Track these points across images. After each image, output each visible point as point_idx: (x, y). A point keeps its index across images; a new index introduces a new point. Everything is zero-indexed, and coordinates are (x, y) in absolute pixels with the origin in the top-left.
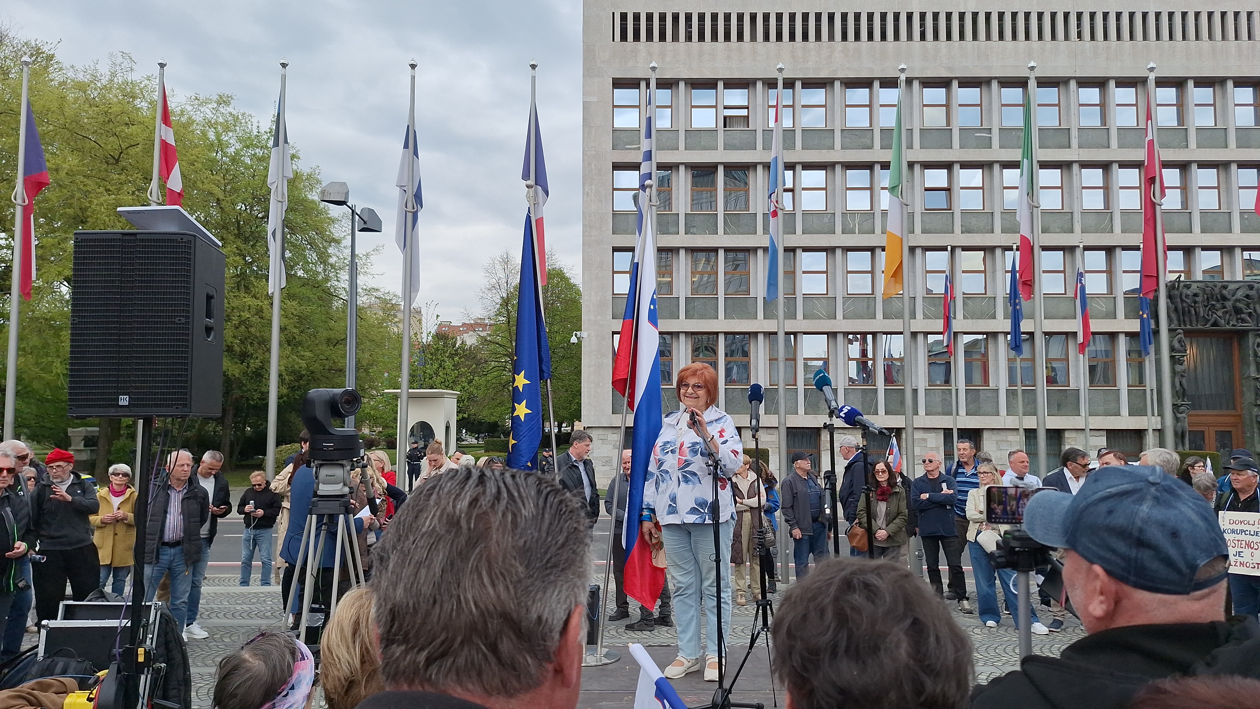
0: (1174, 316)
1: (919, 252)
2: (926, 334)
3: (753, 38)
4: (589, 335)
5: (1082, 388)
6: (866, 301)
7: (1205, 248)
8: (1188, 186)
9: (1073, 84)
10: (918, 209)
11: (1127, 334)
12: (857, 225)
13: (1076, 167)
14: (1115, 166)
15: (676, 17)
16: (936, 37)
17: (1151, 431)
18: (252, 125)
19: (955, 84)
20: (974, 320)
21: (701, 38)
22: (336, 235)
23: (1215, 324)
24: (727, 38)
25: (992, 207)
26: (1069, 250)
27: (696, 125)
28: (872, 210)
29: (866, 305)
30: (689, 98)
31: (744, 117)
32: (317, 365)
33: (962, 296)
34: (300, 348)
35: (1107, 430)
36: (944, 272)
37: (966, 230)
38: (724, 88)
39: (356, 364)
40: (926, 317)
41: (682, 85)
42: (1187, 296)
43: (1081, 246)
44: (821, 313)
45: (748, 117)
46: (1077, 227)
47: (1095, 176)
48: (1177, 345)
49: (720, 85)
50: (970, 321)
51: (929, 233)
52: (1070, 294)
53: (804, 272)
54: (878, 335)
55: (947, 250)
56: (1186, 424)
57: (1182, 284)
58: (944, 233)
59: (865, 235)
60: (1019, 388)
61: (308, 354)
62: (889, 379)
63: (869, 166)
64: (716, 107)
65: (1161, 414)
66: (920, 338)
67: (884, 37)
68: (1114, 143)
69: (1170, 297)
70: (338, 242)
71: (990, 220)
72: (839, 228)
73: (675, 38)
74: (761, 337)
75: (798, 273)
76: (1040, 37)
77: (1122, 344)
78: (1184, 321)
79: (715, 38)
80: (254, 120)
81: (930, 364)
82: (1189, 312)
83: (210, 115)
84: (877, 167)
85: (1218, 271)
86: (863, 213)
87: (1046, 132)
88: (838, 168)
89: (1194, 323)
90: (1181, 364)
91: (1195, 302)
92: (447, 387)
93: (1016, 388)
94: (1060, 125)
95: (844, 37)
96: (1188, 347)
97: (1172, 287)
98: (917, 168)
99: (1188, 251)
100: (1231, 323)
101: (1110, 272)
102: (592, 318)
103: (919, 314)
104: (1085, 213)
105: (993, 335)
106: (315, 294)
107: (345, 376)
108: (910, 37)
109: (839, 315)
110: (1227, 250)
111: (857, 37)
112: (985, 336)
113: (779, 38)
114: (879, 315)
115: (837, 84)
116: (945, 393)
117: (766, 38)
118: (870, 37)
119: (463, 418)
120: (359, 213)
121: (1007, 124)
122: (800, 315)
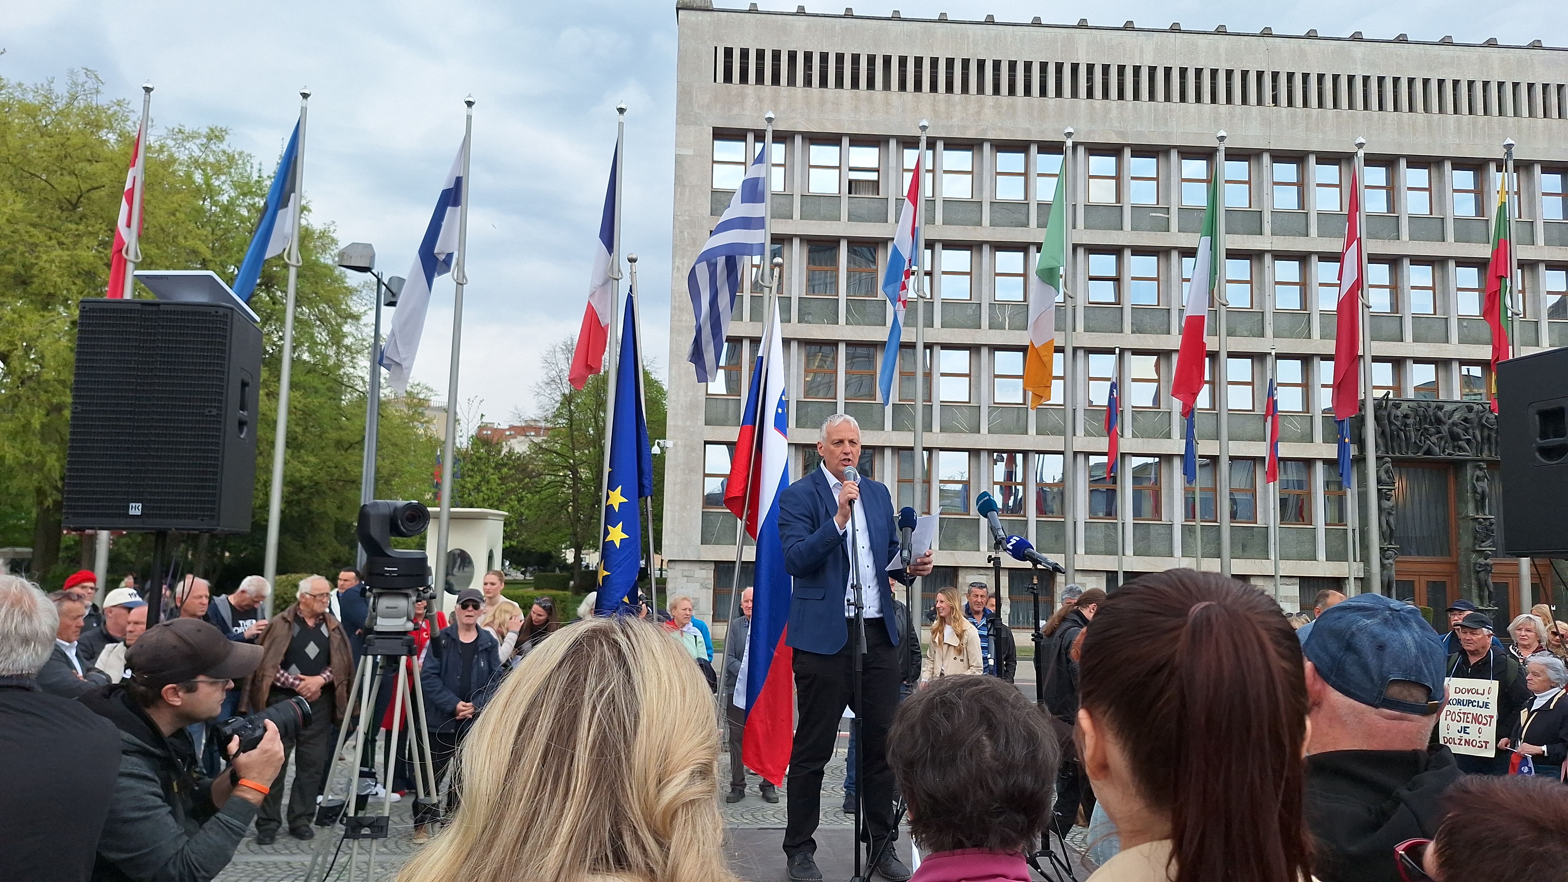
0: (1379, 440)
1: (1080, 354)
2: (1087, 454)
3: (887, 86)
4: (675, 445)
5: (1272, 525)
6: (1016, 413)
7: (1418, 361)
8: (1399, 285)
9: (1266, 158)
10: (1081, 303)
11: (1326, 461)
12: (1007, 319)
13: (1268, 258)
14: (1315, 258)
15: (792, 56)
16: (1106, 95)
17: (1352, 580)
18: (252, 167)
19: (1127, 152)
20: (1145, 440)
21: (823, 83)
22: (355, 309)
23: (1429, 452)
24: (855, 84)
25: (1169, 302)
26: (1258, 358)
27: (814, 189)
28: (1025, 301)
29: (1015, 418)
30: (806, 154)
31: (873, 181)
32: (322, 474)
33: (1131, 409)
34: (302, 451)
35: (1300, 577)
36: (1108, 379)
37: (1137, 329)
38: (851, 145)
39: (376, 474)
40: (1087, 433)
41: (798, 140)
42: (1396, 417)
43: (1273, 353)
44: (962, 425)
45: (878, 182)
46: (1269, 331)
47: (1289, 270)
48: (1384, 477)
49: (845, 141)
50: (1140, 440)
51: (1093, 331)
52: (1260, 410)
53: (943, 375)
54: (1030, 455)
55: (1114, 353)
56: (1393, 573)
57: (1390, 403)
58: (1111, 332)
59: (1017, 332)
60: (1198, 523)
61: (312, 459)
62: (1041, 510)
63: (1023, 248)
64: (839, 168)
65: (1365, 559)
66: (1081, 459)
67: (1043, 92)
68: (1313, 230)
69: (1376, 418)
70: (356, 318)
71: (1166, 319)
72: (985, 322)
73: (792, 82)
74: (888, 453)
75: (936, 375)
76: (1229, 100)
77: (1319, 473)
78: (1392, 447)
79: (839, 83)
80: (255, 162)
81: (1091, 491)
82: (1398, 436)
83: (197, 153)
84: (1033, 249)
85: (1431, 388)
86: (1014, 305)
87: (1234, 214)
88: (986, 249)
89: (1404, 450)
90: (1388, 500)
91: (1406, 425)
92: (491, 506)
93: (1194, 523)
94: (1250, 207)
95: (996, 90)
96: (1397, 479)
97: (1379, 405)
98: (1080, 252)
99: (1398, 363)
100: (1447, 451)
101: (1306, 386)
102: (680, 423)
103: (1080, 432)
104: (1277, 313)
105: (1167, 458)
106: (324, 384)
107: (359, 489)
108: (1075, 94)
109: (984, 429)
110: (1442, 364)
111: (1012, 91)
112: (1157, 459)
113: (918, 87)
114: (1032, 430)
115: (987, 147)
116: (1109, 527)
117: (903, 87)
118: (1028, 92)
119: (511, 546)
120: (386, 283)
121: (1186, 203)
122: (936, 427)
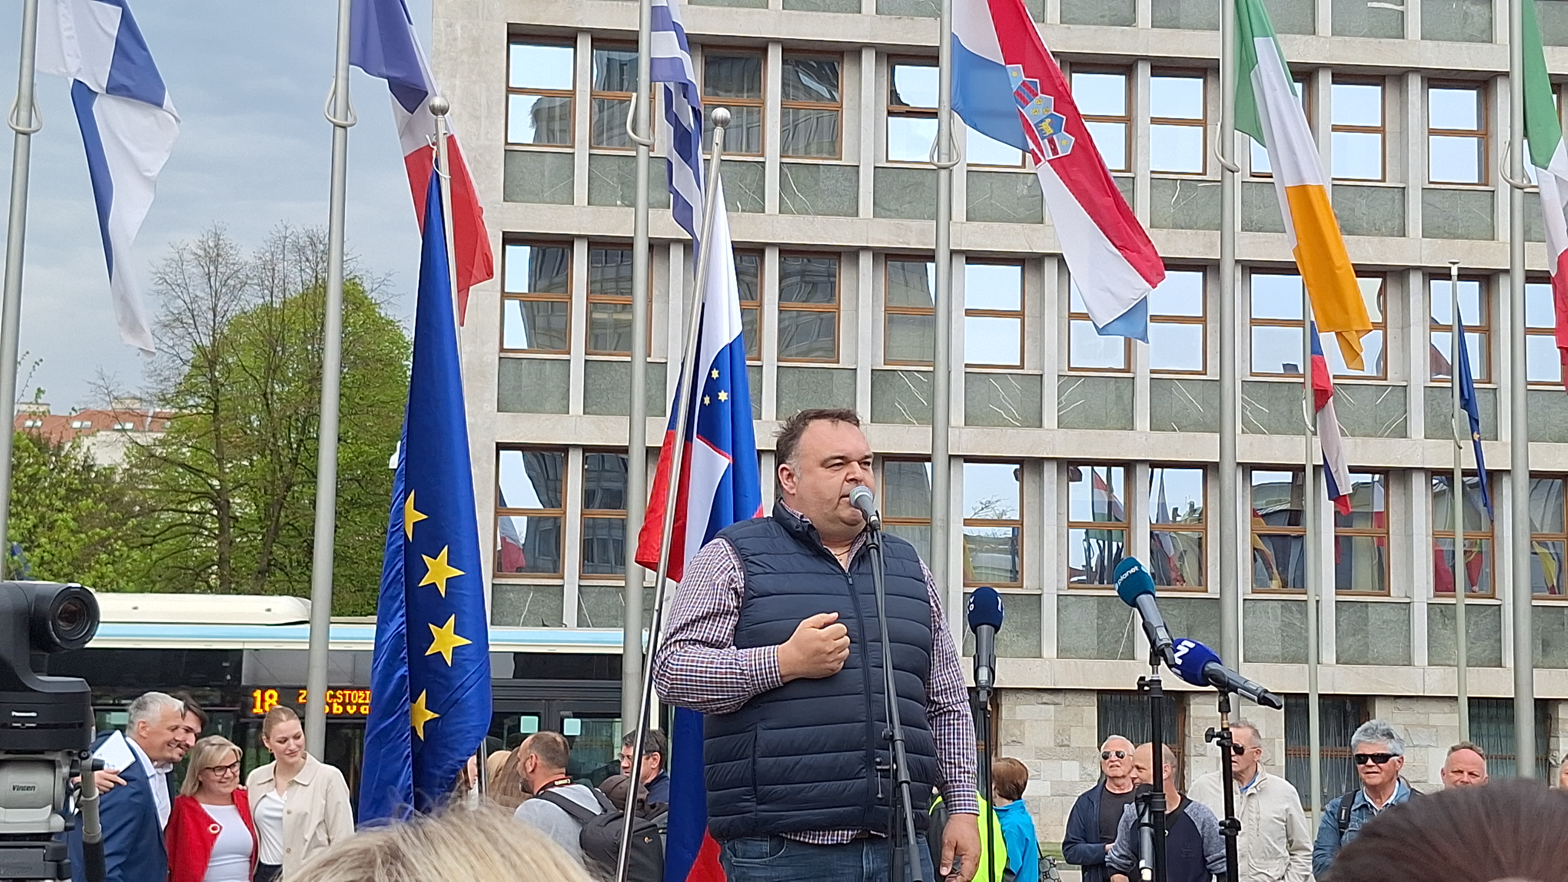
6: (1112, 387)
44: (1008, 411)
54: (1138, 468)
60: (1459, 601)
63: (1124, 67)
66: (1238, 477)
71: (1397, 206)
75: (956, 314)
84: (1143, 70)
93: (1452, 601)
103: (1238, 425)
105: (1404, 474)
109: (1050, 418)
112: (1382, 478)
114: (1142, 421)
116: (1290, 610)
122: (957, 415)
